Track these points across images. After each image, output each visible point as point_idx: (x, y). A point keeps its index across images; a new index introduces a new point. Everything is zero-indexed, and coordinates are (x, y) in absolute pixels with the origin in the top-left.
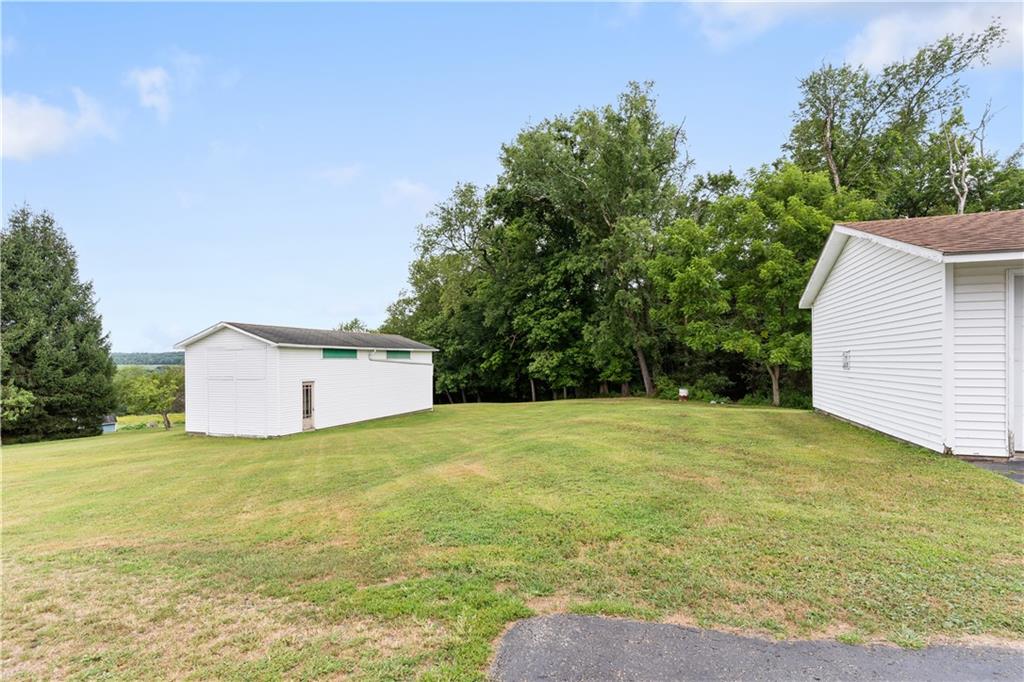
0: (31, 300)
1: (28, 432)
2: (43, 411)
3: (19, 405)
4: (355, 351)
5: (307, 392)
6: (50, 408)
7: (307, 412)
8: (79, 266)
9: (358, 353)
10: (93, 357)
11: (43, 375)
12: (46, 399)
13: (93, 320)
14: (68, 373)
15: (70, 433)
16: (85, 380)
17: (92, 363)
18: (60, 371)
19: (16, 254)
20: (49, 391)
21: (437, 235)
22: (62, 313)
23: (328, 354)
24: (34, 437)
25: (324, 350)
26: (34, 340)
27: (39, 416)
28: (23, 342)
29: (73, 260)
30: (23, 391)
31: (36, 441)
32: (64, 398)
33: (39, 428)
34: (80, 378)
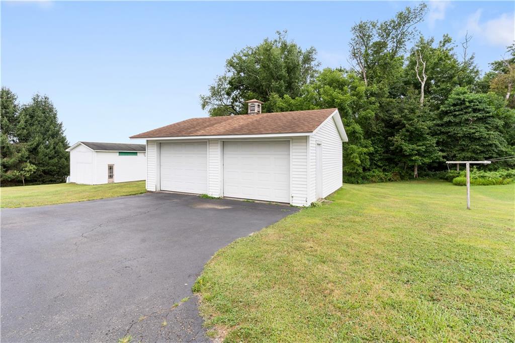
0: (38, 130)
1: (36, 181)
2: (42, 173)
3: (31, 170)
4: (137, 153)
5: (111, 168)
6: (44, 171)
7: (111, 176)
8: (58, 116)
9: (138, 154)
10: (61, 152)
11: (41, 159)
12: (42, 168)
13: (63, 138)
14: (50, 158)
15: (52, 182)
16: (57, 161)
17: (60, 155)
18: (47, 157)
19: (33, 112)
20: (44, 165)
21: (210, 99)
22: (50, 135)
23: (121, 154)
24: (38, 183)
25: (119, 152)
26: (38, 145)
27: (40, 175)
28: (33, 146)
29: (56, 114)
30: (32, 165)
31: (39, 184)
32: (49, 168)
33: (40, 179)
34: (55, 160)
